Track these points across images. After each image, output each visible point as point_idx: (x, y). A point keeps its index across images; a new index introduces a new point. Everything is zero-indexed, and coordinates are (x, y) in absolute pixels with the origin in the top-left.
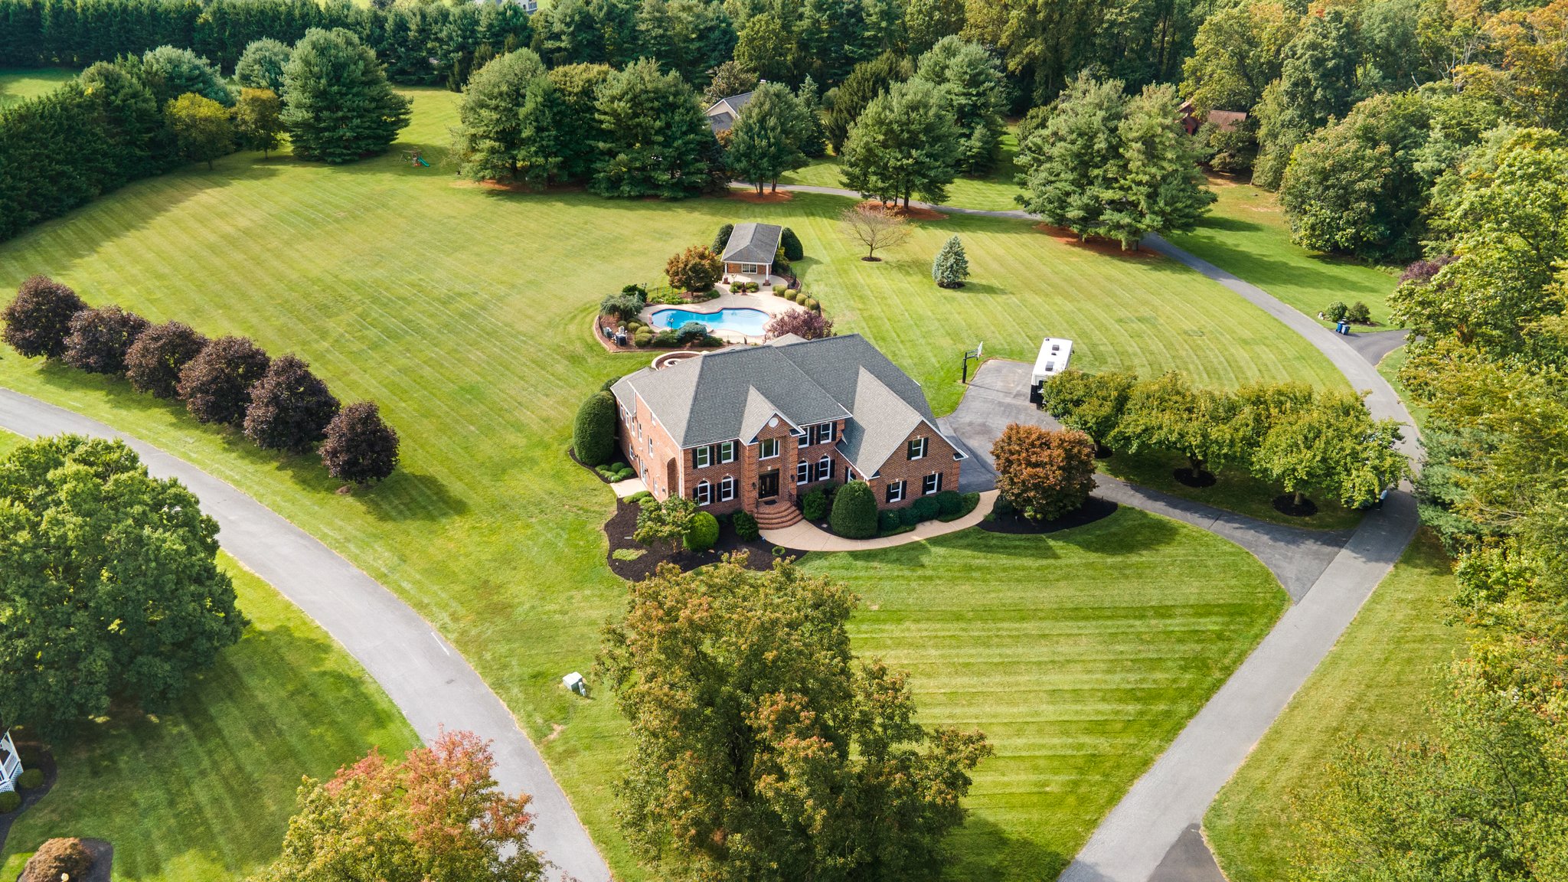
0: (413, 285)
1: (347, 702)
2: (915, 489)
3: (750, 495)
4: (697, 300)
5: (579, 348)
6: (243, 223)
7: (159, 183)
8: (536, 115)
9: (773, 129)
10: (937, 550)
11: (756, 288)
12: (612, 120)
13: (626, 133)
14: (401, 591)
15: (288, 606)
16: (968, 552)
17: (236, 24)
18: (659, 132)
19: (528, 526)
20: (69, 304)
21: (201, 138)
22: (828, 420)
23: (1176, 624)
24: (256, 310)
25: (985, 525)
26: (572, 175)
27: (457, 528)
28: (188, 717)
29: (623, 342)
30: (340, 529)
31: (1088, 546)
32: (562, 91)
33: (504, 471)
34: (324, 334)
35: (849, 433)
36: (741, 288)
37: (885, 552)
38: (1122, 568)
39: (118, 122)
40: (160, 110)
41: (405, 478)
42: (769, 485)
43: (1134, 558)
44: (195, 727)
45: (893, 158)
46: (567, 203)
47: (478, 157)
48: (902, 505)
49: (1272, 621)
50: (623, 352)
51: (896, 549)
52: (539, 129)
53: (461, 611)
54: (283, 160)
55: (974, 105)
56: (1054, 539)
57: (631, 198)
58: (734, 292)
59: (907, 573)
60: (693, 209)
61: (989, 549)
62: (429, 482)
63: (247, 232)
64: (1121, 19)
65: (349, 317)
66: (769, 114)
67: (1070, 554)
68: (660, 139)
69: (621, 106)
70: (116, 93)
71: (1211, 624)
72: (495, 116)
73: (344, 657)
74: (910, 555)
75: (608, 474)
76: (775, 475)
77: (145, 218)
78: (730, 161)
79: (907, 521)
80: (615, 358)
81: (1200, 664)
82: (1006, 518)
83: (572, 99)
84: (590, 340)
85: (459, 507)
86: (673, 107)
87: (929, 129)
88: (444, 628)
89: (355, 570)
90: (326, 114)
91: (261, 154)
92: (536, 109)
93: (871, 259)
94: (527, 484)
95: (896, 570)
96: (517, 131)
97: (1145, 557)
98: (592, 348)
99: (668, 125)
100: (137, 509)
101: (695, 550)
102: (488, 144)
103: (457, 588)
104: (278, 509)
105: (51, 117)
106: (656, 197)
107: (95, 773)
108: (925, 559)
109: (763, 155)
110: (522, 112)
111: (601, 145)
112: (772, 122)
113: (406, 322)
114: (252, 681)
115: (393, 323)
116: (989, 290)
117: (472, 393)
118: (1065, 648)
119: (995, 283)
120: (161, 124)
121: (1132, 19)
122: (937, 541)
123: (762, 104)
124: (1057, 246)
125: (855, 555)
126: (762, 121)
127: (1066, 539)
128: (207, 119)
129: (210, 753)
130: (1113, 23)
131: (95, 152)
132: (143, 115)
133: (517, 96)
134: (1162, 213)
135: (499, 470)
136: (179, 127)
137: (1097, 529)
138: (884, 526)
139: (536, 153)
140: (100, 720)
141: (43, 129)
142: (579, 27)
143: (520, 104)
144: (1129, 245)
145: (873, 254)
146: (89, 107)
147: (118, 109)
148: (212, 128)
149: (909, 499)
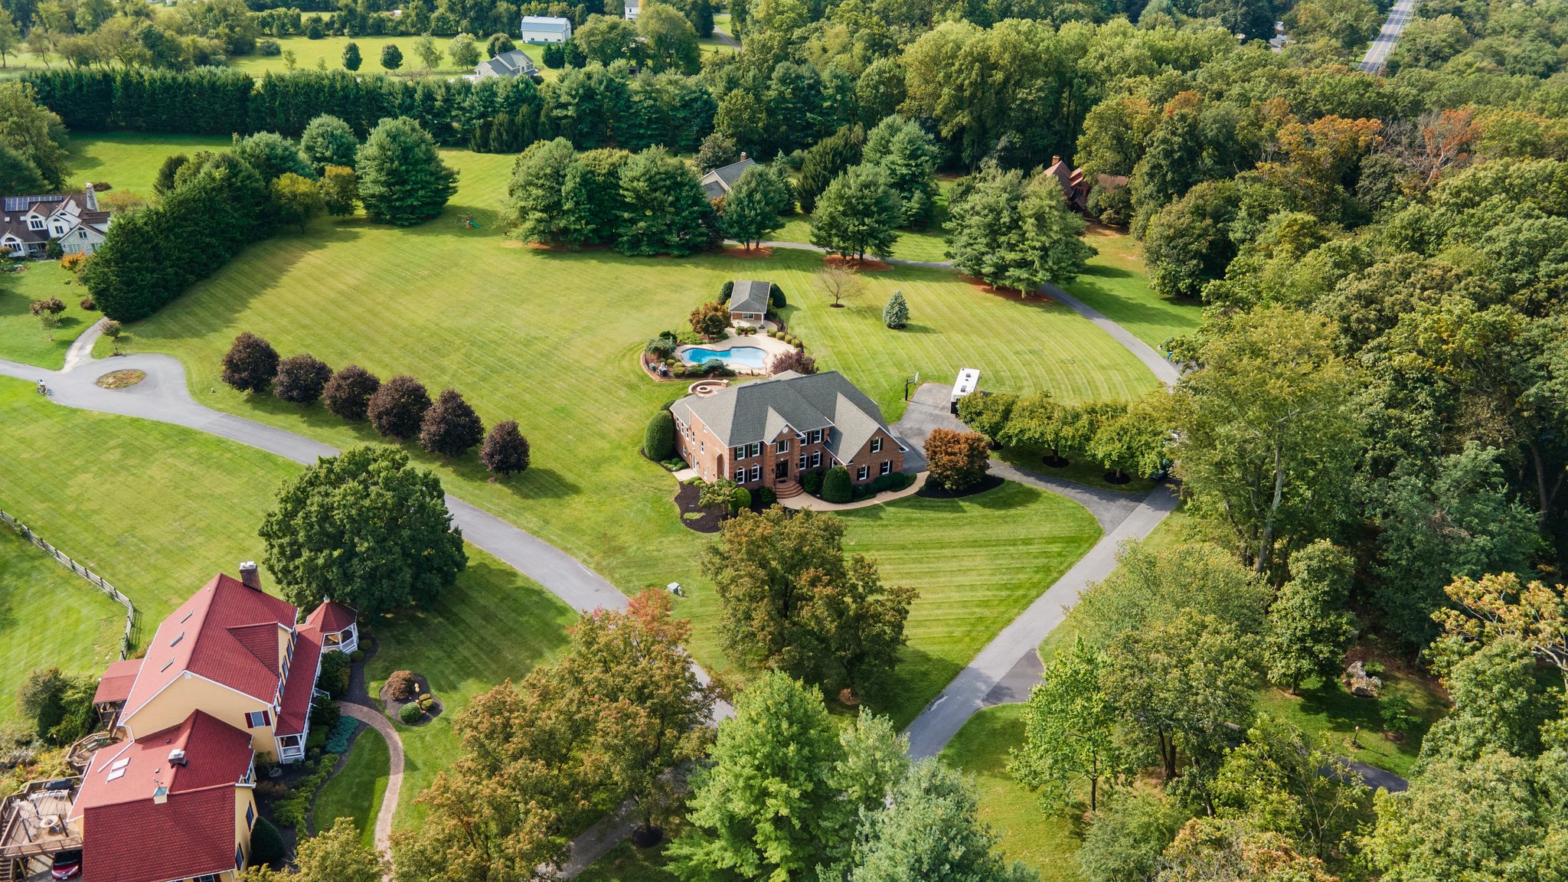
0: (497, 331)
1: (537, 603)
2: (875, 471)
3: (770, 477)
4: (713, 341)
5: (633, 379)
6: (351, 281)
8: (575, 192)
9: (759, 202)
10: (892, 509)
11: (754, 331)
12: (633, 195)
14: (552, 541)
16: (909, 510)
18: (672, 204)
19: (623, 500)
20: (269, 353)
21: (300, 209)
22: (819, 428)
23: (1034, 549)
25: (920, 493)
26: (603, 239)
27: (577, 502)
28: (441, 614)
29: (665, 374)
30: (498, 504)
31: (984, 505)
32: (592, 172)
33: (599, 465)
34: (443, 371)
35: (833, 436)
36: (743, 331)
37: (857, 510)
38: (1003, 518)
39: (239, 199)
40: (267, 187)
41: (533, 471)
42: (782, 470)
43: (1012, 511)
44: (448, 619)
45: (852, 225)
46: (599, 261)
47: (529, 224)
48: (867, 483)
49: (1092, 546)
50: (665, 381)
51: (864, 509)
52: (577, 203)
53: (594, 552)
54: (361, 223)
55: (913, 174)
56: (963, 501)
57: (649, 256)
58: (739, 334)
59: (872, 523)
60: (697, 265)
61: (922, 507)
62: (549, 473)
63: (357, 289)
64: (1030, 98)
65: (458, 356)
66: (755, 190)
67: (972, 509)
69: (641, 185)
70: (235, 175)
71: (1055, 548)
72: (540, 192)
73: (527, 579)
74: (873, 513)
75: (670, 466)
76: (785, 464)
78: (724, 225)
79: (870, 491)
80: (660, 386)
81: (1047, 570)
82: (934, 490)
83: (601, 179)
84: (640, 373)
85: (575, 490)
86: (681, 185)
87: (878, 202)
88: (584, 561)
89: (517, 529)
90: (397, 188)
91: (342, 218)
92: (575, 187)
93: (837, 306)
94: (617, 473)
95: (864, 521)
96: (560, 203)
97: (1019, 511)
98: (643, 378)
99: (677, 199)
102: (536, 214)
103: (587, 538)
106: (667, 255)
108: (882, 515)
109: (752, 222)
110: (564, 189)
111: (626, 215)
112: (758, 196)
113: (501, 360)
114: (475, 594)
115: (491, 361)
116: (924, 330)
117: (564, 412)
118: (967, 563)
119: (929, 324)
120: (268, 198)
121: (1040, 98)
122: (889, 504)
123: (749, 183)
124: (975, 291)
125: (838, 513)
126: (750, 195)
127: (971, 501)
128: (304, 194)
129: (462, 632)
130: (1024, 101)
131: (227, 225)
132: (255, 191)
133: (558, 176)
134: (1051, 270)
135: (597, 464)
136: (284, 201)
137: (992, 494)
138: (857, 495)
139: (574, 222)
140: (389, 615)
142: (583, 99)
143: (563, 183)
144: (1027, 293)
145: (840, 302)
146: (220, 189)
147: (239, 189)
148: (309, 201)
149: (872, 477)
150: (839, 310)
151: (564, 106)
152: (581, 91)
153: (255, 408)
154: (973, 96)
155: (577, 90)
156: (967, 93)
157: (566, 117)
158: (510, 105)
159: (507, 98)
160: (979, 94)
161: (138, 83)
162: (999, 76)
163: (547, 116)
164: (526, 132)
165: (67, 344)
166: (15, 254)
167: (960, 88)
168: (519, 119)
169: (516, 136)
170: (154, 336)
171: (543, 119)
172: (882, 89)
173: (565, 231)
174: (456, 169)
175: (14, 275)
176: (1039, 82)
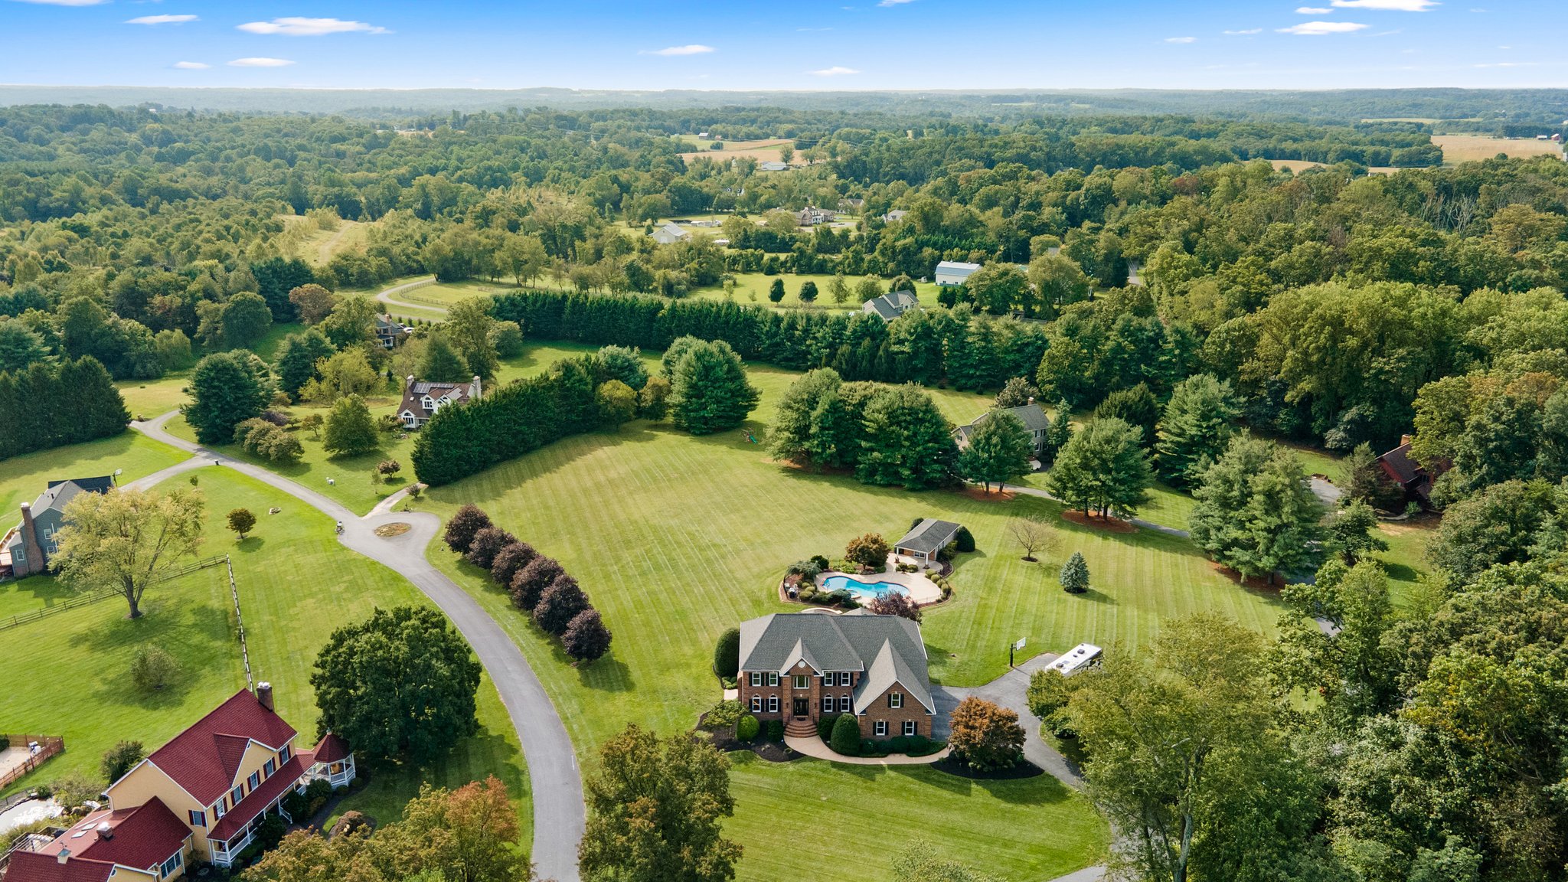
0: (689, 534)
2: (895, 729)
3: (787, 711)
4: (866, 572)
5: (763, 595)
6: (613, 474)
7: (580, 439)
8: (823, 418)
9: (995, 446)
10: (892, 774)
11: (915, 570)
12: (876, 426)
13: (883, 438)
14: (571, 729)
15: (510, 724)
16: (910, 779)
17: (681, 318)
18: (907, 438)
19: (661, 706)
20: (483, 522)
21: (613, 411)
22: (848, 670)
23: (1008, 854)
24: (588, 538)
25: (934, 765)
26: (842, 463)
27: (622, 699)
29: (793, 596)
30: (560, 687)
31: (996, 794)
32: (844, 401)
33: (668, 669)
34: (618, 560)
35: (860, 680)
36: (903, 568)
37: (855, 766)
39: (565, 397)
40: (594, 390)
41: (612, 662)
42: (800, 707)
43: (1021, 808)
44: (437, 777)
46: (832, 484)
47: (779, 443)
48: (883, 741)
49: (1079, 868)
50: (790, 602)
51: (864, 766)
52: (822, 429)
53: (594, 747)
54: (664, 428)
55: (1203, 436)
56: (977, 783)
57: (880, 485)
58: (898, 570)
59: (860, 783)
61: (939, 784)
62: (623, 668)
63: (611, 482)
65: (639, 551)
66: (994, 433)
67: (979, 795)
68: (907, 443)
69: (883, 417)
70: (569, 379)
72: (795, 415)
73: (522, 758)
74: (869, 773)
75: (727, 683)
76: (805, 701)
77: (559, 464)
78: (959, 465)
79: (882, 750)
82: (953, 763)
83: (850, 408)
84: (773, 591)
85: (629, 686)
86: (922, 421)
88: (580, 754)
89: (555, 712)
90: (694, 400)
91: (653, 422)
92: (823, 414)
93: (1030, 559)
94: (679, 680)
95: (854, 780)
96: (808, 427)
97: (1032, 809)
98: (772, 596)
99: (915, 434)
100: (435, 649)
101: (740, 740)
102: (786, 434)
103: (600, 734)
104: (535, 668)
105: (524, 395)
106: (900, 486)
107: (385, 788)
108: (878, 777)
109: (985, 464)
110: (814, 414)
111: (863, 444)
112: (995, 440)
113: (671, 559)
114: (472, 761)
115: (662, 559)
116: (1103, 599)
117: (682, 614)
119: (1114, 595)
120: (592, 399)
122: (893, 767)
123: (990, 425)
125: (834, 764)
126: (988, 439)
127: (985, 786)
128: (619, 399)
131: (545, 418)
132: (582, 394)
133: (812, 402)
135: (665, 668)
136: (602, 402)
137: (1024, 784)
138: (863, 750)
139: (818, 445)
140: (399, 763)
141: (516, 404)
142: (919, 338)
143: (814, 409)
144: (1248, 576)
145: (1032, 555)
146: (552, 387)
147: (568, 389)
148: (622, 405)
149: (891, 736)
150: (1029, 563)
151: (901, 342)
152: (919, 329)
153: (459, 568)
154: (1322, 361)
155: (916, 328)
156: (1315, 358)
157: (903, 352)
158: (856, 338)
159: (855, 331)
160: (1329, 360)
161: (584, 303)
162: (1352, 342)
163: (886, 350)
164: (864, 363)
165: (383, 497)
166: (408, 426)
167: (1305, 353)
168: (860, 351)
169: (854, 366)
170: (441, 499)
171: (881, 352)
172: (1228, 347)
173: (808, 452)
174: (758, 390)
175: (397, 441)
176: (1402, 352)
